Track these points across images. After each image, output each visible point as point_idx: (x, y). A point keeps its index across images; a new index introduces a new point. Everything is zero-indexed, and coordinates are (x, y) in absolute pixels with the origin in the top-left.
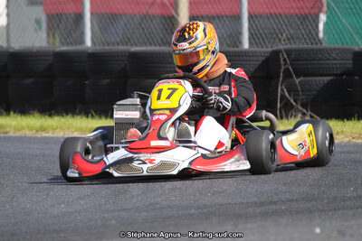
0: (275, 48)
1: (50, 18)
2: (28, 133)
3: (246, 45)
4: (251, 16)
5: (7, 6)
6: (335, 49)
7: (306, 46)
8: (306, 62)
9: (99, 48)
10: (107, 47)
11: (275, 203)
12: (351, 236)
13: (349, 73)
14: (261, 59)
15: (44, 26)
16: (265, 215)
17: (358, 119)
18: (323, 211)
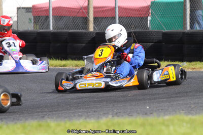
1: (35, 18)
4: (119, 17)
5: (17, 13)
6: (155, 32)
7: (140, 30)
8: (142, 37)
9: (56, 31)
10: (59, 30)
12: (162, 110)
13: (159, 42)
15: (33, 21)
17: (164, 61)
18: (150, 99)
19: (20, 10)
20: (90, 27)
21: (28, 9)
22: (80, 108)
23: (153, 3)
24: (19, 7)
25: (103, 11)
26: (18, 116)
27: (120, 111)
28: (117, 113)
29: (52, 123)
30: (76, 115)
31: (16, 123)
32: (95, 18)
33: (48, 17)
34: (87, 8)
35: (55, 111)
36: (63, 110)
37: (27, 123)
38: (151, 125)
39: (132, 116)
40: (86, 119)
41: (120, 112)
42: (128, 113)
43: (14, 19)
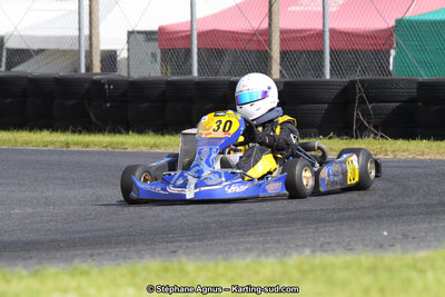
0: (352, 79)
1: (164, 52)
2: (144, 149)
3: (328, 77)
4: (331, 49)
5: (128, 42)
6: (402, 80)
7: (374, 77)
8: (378, 91)
9: (203, 78)
10: (211, 77)
11: (350, 210)
12: (413, 238)
13: (412, 101)
14: (340, 88)
15: (159, 59)
16: (340, 220)
17: (421, 139)
18: (390, 216)
19: (133, 36)
20: (273, 72)
21: (149, 35)
22: (250, 234)
23: (399, 22)
24: (131, 30)
25: (303, 39)
26: (124, 249)
27: (328, 240)
28: (322, 245)
30: (240, 247)
31: (119, 264)
32: (283, 54)
33: (188, 52)
34: (267, 34)
35: (199, 240)
36: (216, 238)
37: (139, 266)
38: (390, 269)
39: (351, 250)
40: (259, 256)
41: (329, 243)
43: (123, 55)
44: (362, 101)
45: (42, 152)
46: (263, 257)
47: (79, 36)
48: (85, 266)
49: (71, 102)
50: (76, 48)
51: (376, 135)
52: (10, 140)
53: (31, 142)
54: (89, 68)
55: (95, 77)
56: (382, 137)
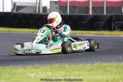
0: (112, 14)
1: (60, 7)
3: (105, 14)
4: (106, 7)
5: (50, 4)
7: (119, 14)
8: (118, 18)
9: (71, 14)
10: (73, 14)
11: (111, 51)
14: (109, 17)
15: (58, 9)
16: (109, 54)
19: (51, 2)
20: (90, 13)
21: (55, 2)
22: (83, 57)
25: (98, 3)
26: (49, 61)
27: (105, 59)
28: (103, 61)
29: (67, 66)
30: (81, 61)
32: (93, 8)
33: (67, 7)
37: (53, 66)
39: (111, 62)
40: (86, 63)
42: (110, 60)
43: (48, 8)
44: (115, 21)
45: (26, 34)
46: (87, 64)
47: (36, 2)
48: (38, 66)
49: (34, 21)
50: (36, 6)
51: (118, 30)
52: (17, 31)
53: (23, 32)
54: (39, 11)
55: (41, 14)
56: (120, 31)
